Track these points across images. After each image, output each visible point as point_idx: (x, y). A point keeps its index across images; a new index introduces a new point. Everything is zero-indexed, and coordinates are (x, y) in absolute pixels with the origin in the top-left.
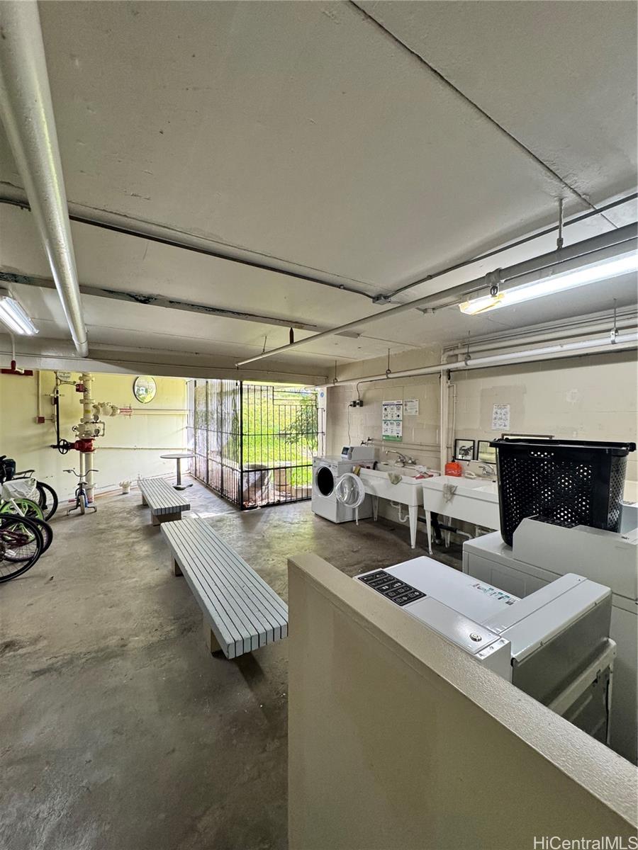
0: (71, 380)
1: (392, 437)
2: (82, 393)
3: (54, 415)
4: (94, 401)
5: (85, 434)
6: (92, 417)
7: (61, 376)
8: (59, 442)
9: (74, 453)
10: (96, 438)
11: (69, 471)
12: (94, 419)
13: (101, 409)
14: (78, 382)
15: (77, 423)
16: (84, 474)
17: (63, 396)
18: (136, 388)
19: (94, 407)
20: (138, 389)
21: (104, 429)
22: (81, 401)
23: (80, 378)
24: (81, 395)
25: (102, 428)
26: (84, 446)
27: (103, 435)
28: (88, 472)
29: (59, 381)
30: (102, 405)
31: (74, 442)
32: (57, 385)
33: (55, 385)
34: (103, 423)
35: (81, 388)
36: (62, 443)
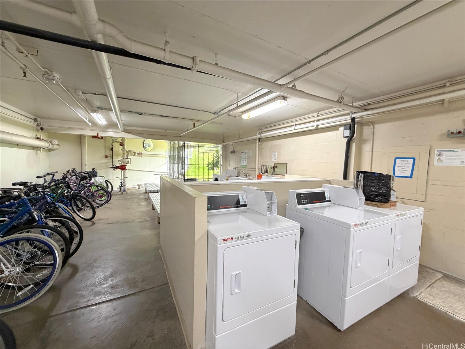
0: (118, 141)
1: (244, 166)
2: (122, 146)
3: (111, 155)
4: (127, 150)
5: (123, 163)
6: (126, 156)
7: (114, 139)
8: (113, 166)
9: (119, 171)
10: (127, 165)
11: (117, 177)
12: (127, 157)
13: (129, 153)
14: (120, 141)
15: (120, 158)
16: (123, 179)
17: (115, 147)
18: (144, 145)
19: (127, 152)
20: (145, 146)
21: (130, 161)
22: (122, 150)
23: (121, 140)
24: (122, 147)
25: (130, 160)
26: (123, 168)
27: (130, 164)
28: (124, 178)
29: (113, 141)
30: (130, 151)
31: (119, 166)
32: (112, 143)
33: (111, 142)
34: (130, 159)
35: (122, 144)
36: (114, 166)
